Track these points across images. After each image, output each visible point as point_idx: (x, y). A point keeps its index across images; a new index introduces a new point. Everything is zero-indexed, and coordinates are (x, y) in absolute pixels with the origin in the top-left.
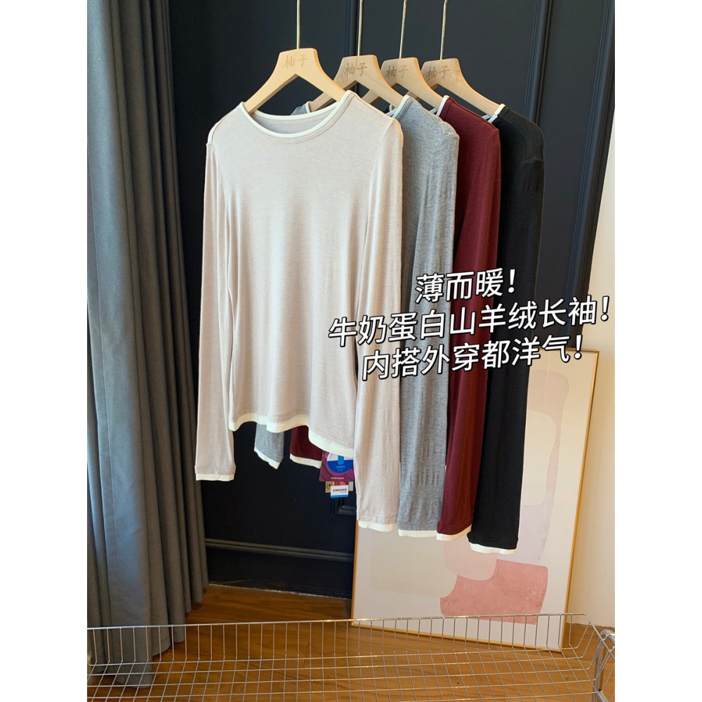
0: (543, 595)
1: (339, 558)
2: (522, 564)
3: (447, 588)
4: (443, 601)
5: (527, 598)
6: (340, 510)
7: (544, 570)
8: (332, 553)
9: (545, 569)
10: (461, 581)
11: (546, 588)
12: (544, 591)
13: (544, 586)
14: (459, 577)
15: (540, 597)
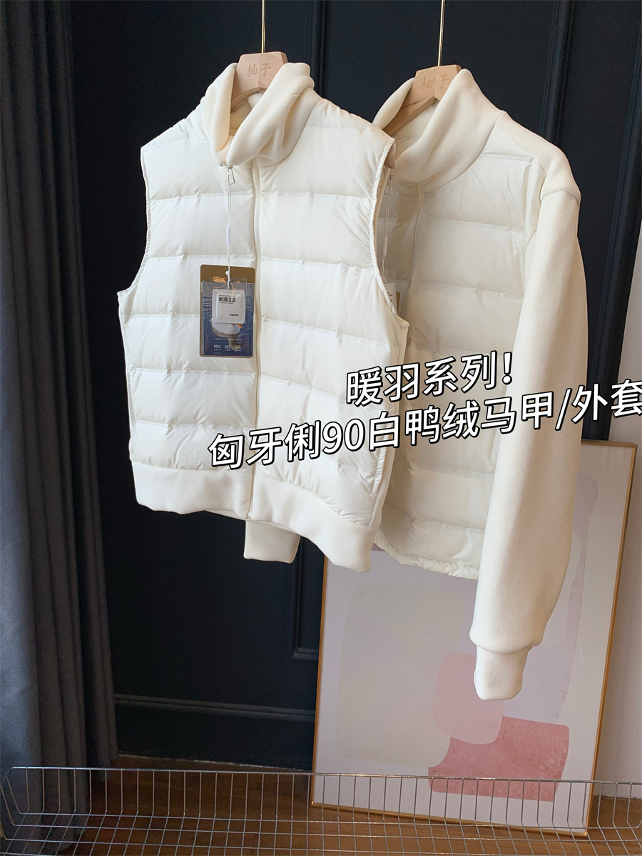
0: (563, 763)
1: (294, 717)
2: (535, 722)
3: (437, 755)
4: (432, 770)
5: (542, 768)
6: (296, 654)
7: (563, 731)
8: (284, 710)
9: (565, 729)
10: (455, 745)
11: (567, 754)
12: (565, 757)
13: (564, 751)
14: (453, 740)
15: (558, 765)
